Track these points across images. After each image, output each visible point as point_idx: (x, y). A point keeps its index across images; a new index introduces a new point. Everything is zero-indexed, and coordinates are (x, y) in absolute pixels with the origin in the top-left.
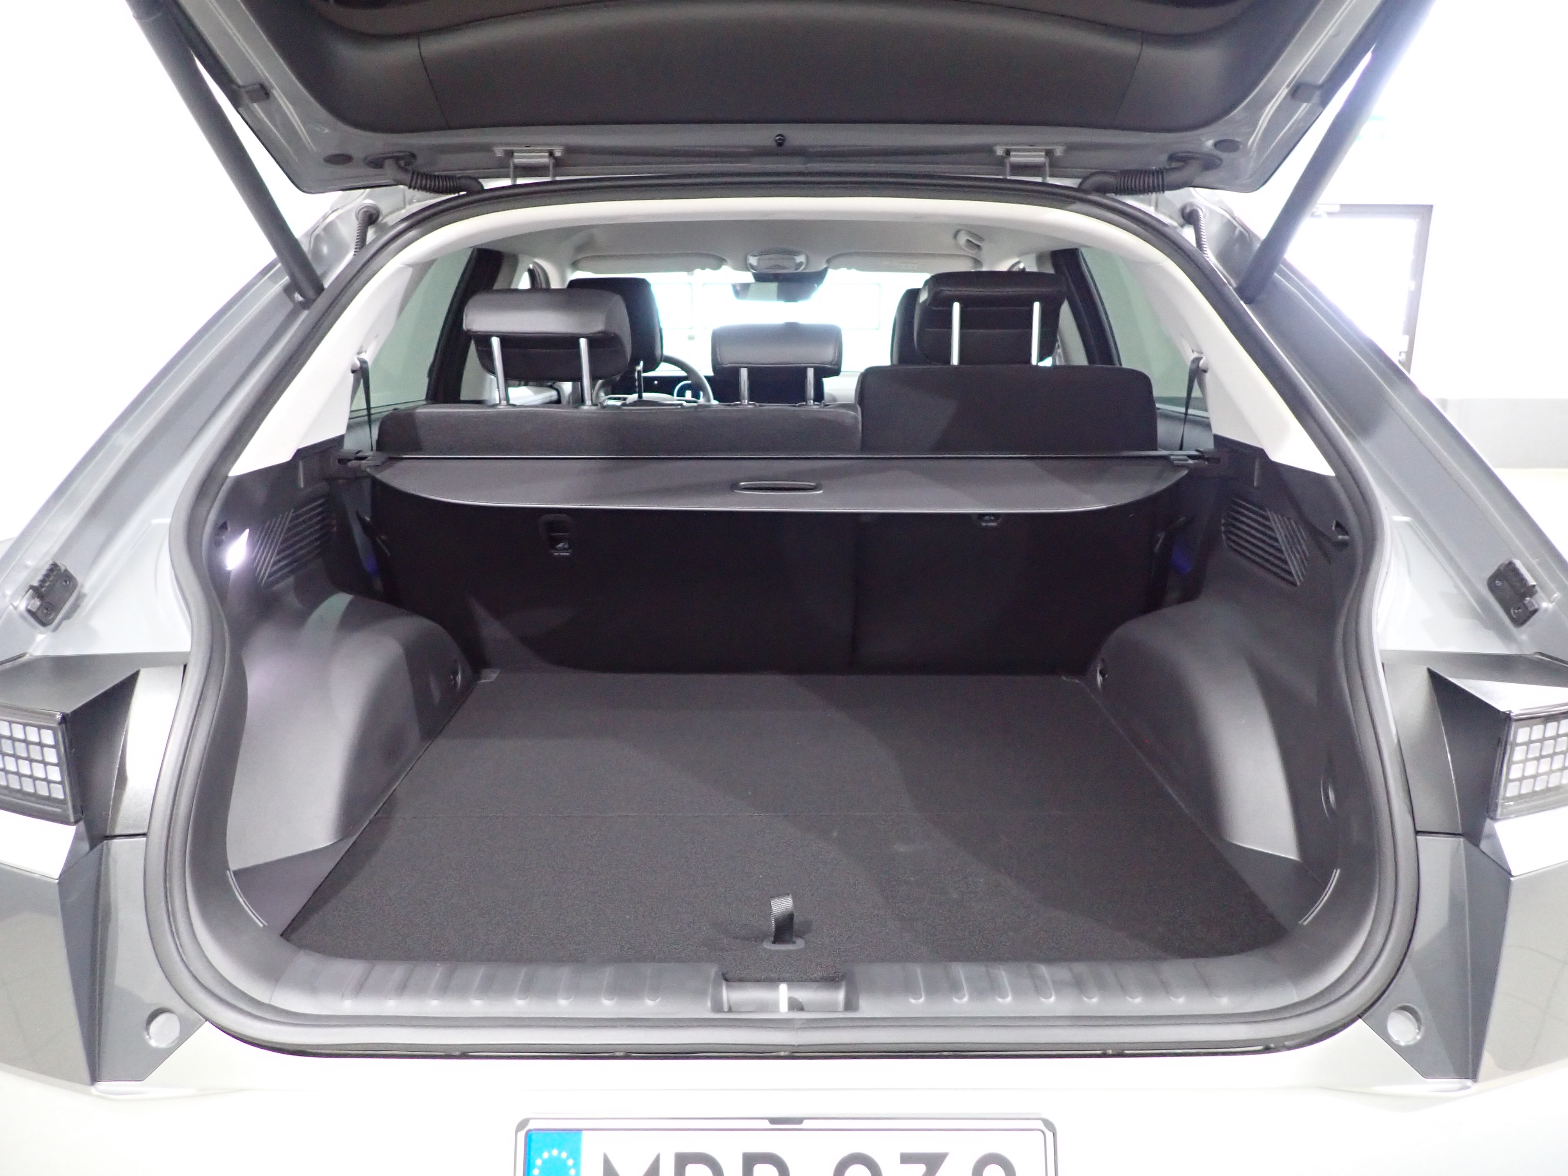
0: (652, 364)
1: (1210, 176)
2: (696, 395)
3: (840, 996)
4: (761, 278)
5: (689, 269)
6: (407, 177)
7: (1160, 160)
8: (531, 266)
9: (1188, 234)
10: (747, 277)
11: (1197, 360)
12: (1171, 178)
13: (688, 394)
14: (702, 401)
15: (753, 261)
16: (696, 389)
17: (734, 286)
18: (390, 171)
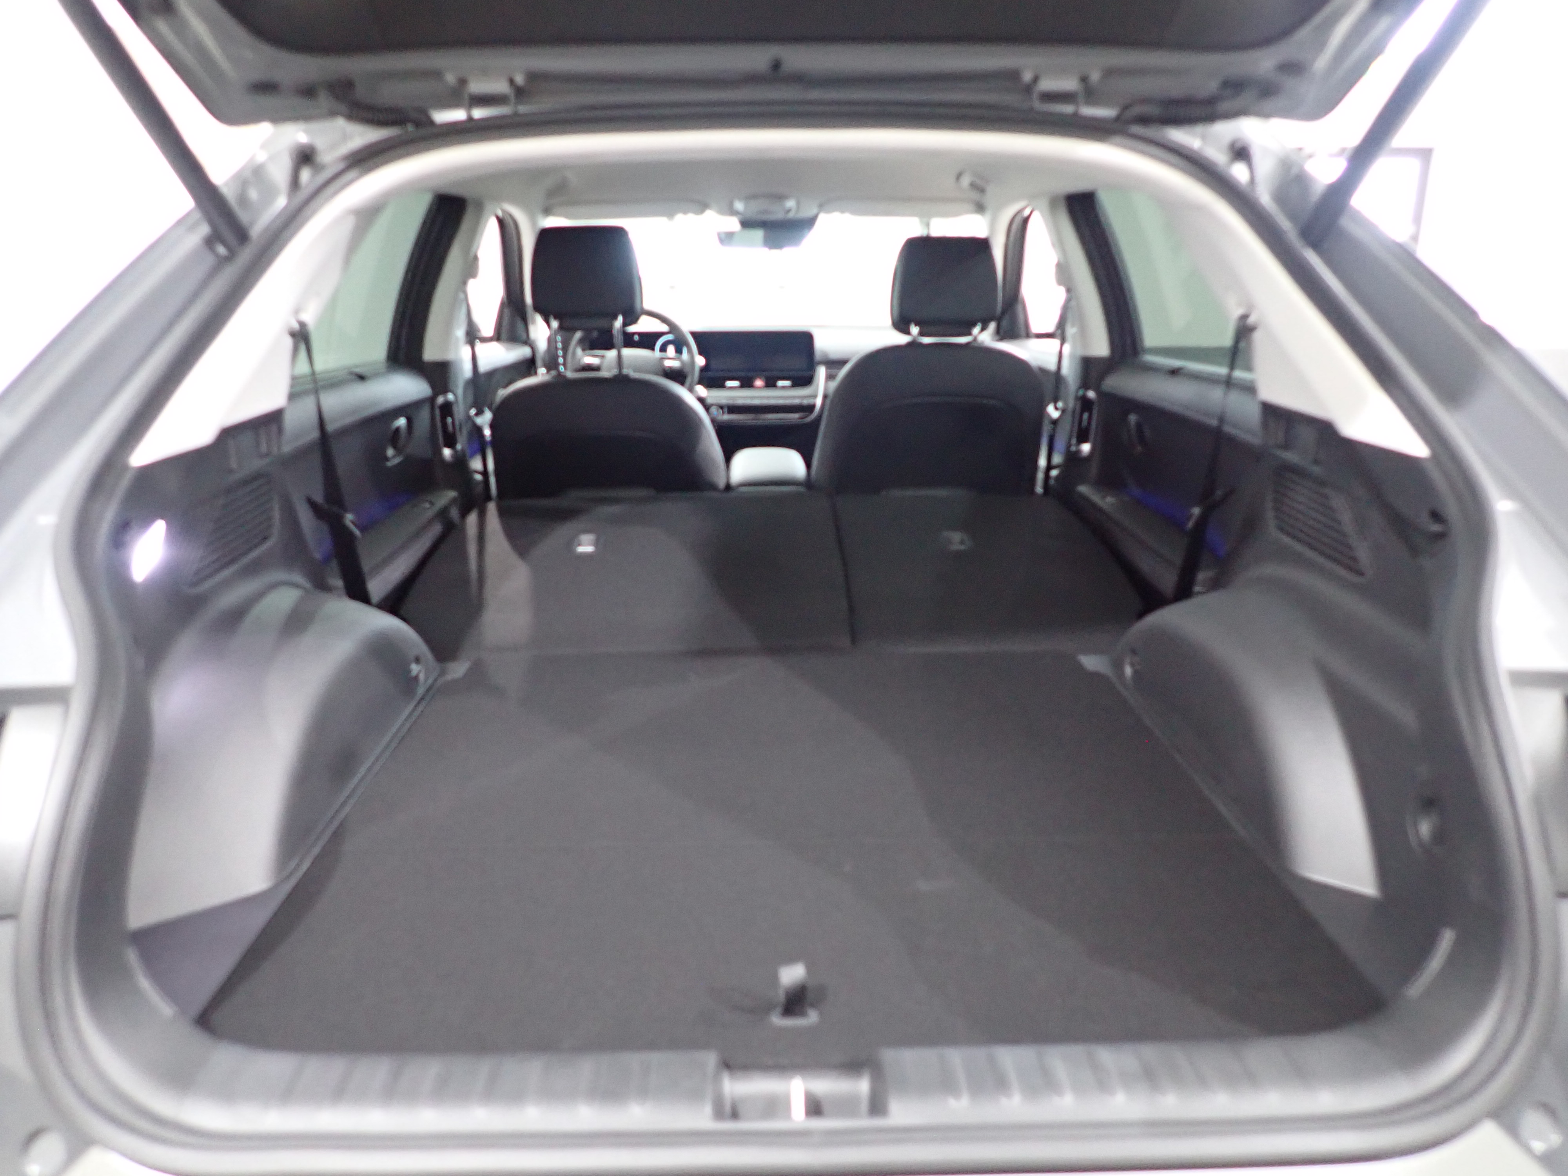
0: (632, 317)
1: (1268, 104)
2: (679, 351)
3: (863, 1086)
4: (746, 224)
5: (670, 215)
6: (343, 108)
7: (1212, 86)
8: (500, 214)
9: (1239, 172)
10: (733, 224)
11: (1244, 317)
12: (1224, 106)
13: (671, 349)
14: (685, 356)
15: (739, 206)
16: (680, 344)
17: (719, 234)
18: (324, 100)
